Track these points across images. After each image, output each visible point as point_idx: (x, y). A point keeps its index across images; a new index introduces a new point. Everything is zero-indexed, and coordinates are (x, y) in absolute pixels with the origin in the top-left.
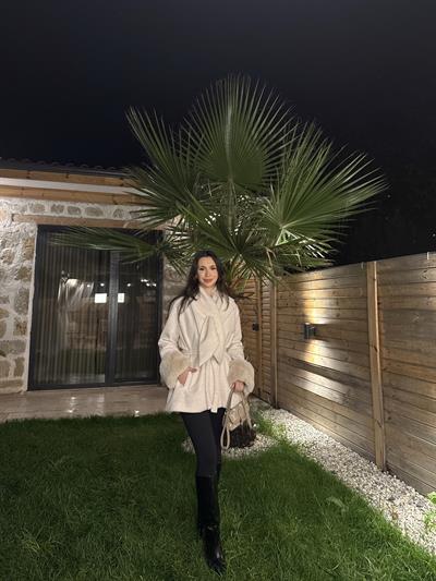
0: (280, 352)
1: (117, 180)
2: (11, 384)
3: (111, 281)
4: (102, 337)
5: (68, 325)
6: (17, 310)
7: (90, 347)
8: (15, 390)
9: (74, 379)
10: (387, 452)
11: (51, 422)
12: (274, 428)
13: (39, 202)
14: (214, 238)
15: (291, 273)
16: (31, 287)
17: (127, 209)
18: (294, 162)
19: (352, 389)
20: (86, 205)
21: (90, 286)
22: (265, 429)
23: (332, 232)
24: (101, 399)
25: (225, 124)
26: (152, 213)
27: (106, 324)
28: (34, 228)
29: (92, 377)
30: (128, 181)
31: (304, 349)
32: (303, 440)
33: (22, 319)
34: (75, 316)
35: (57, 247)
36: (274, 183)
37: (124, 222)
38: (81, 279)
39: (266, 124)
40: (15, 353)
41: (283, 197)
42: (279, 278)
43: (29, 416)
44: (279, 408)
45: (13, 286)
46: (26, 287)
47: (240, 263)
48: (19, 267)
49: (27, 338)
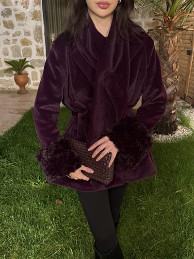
40: (39, 67)
45: (31, 24)
48: (33, 11)
49: (45, 58)
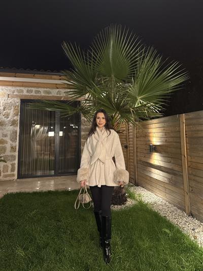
0: (138, 159)
1: (58, 77)
2: (9, 176)
3: (56, 126)
4: (52, 153)
5: (36, 147)
6: (11, 140)
7: (47, 157)
8: (11, 178)
9: (39, 173)
10: (191, 207)
11: (29, 193)
12: (136, 195)
13: (21, 88)
14: (105, 104)
15: (143, 120)
16: (18, 129)
17: (63, 91)
18: (143, 66)
19: (173, 176)
20: (43, 89)
21: (46, 128)
22: (131, 196)
23: (163, 100)
24: (52, 182)
25: (109, 48)
26: (75, 93)
27: (54, 147)
28: (19, 101)
29: (48, 172)
30: (63, 77)
31: (150, 157)
32: (150, 201)
33: (14, 144)
34: (39, 143)
35: (30, 109)
36: (134, 76)
37: (62, 97)
38: (42, 125)
39: (129, 48)
40: (11, 161)
41: (139, 83)
42: (137, 123)
43: (18, 191)
44: (138, 186)
45: (9, 129)
46: (16, 129)
47: (118, 116)
48: (12, 120)
49: (17, 154)
